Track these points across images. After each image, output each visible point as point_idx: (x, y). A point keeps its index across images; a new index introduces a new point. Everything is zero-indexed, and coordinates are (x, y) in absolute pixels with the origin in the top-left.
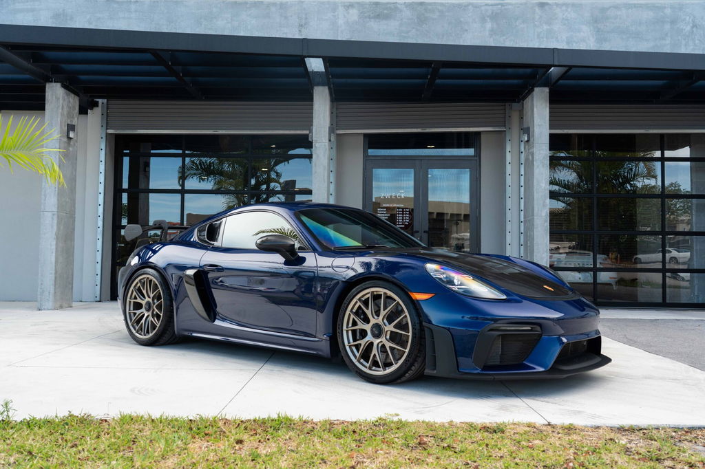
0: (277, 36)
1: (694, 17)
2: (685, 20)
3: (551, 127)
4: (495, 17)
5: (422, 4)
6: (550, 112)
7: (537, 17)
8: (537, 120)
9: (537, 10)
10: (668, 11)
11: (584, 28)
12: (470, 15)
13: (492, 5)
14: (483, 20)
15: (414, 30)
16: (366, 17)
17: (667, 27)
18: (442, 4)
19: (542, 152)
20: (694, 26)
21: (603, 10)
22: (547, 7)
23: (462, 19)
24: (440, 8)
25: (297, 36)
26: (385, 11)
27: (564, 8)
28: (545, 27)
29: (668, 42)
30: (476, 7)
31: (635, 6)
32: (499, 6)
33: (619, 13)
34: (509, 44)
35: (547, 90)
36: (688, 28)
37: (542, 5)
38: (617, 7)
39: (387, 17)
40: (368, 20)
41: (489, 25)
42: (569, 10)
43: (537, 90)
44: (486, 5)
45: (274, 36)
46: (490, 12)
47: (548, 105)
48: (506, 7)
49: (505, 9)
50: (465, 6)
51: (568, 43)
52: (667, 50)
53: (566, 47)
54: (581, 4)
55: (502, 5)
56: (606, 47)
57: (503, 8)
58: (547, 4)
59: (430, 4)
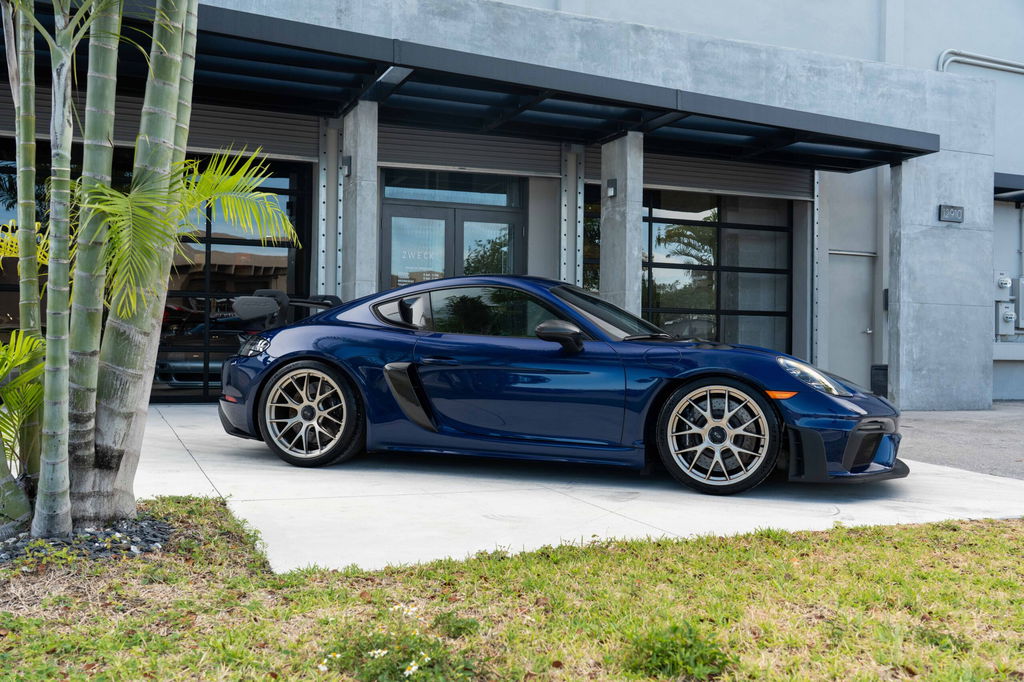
0: (307, 22)
1: (788, 66)
2: (779, 68)
3: (646, 180)
4: (585, 35)
5: (499, 5)
6: (644, 162)
7: (631, 43)
8: (631, 173)
9: (632, 34)
10: (764, 56)
11: (682, 64)
12: (557, 28)
13: (581, 20)
14: (572, 38)
15: (489, 39)
16: (428, 12)
17: (763, 74)
18: (524, 10)
19: (635, 212)
20: (788, 77)
21: (701, 44)
22: (642, 32)
23: (547, 33)
24: (522, 14)
25: (334, 26)
26: (454, 8)
27: (660, 36)
28: (640, 57)
29: (763, 92)
30: (564, 20)
31: (733, 45)
32: (590, 23)
33: (716, 51)
34: (600, 73)
35: (641, 135)
36: (782, 79)
37: (638, 29)
38: (713, 43)
39: (456, 16)
40: (431, 16)
41: (578, 45)
42: (666, 38)
43: (630, 134)
44: (576, 19)
45: (301, 21)
46: (580, 28)
47: (642, 154)
48: (598, 25)
49: (597, 27)
50: (551, 16)
51: (664, 80)
52: (762, 101)
53: (661, 84)
54: (678, 34)
55: (594, 21)
56: (703, 90)
57: (594, 25)
58: (643, 28)
59: (509, 7)
